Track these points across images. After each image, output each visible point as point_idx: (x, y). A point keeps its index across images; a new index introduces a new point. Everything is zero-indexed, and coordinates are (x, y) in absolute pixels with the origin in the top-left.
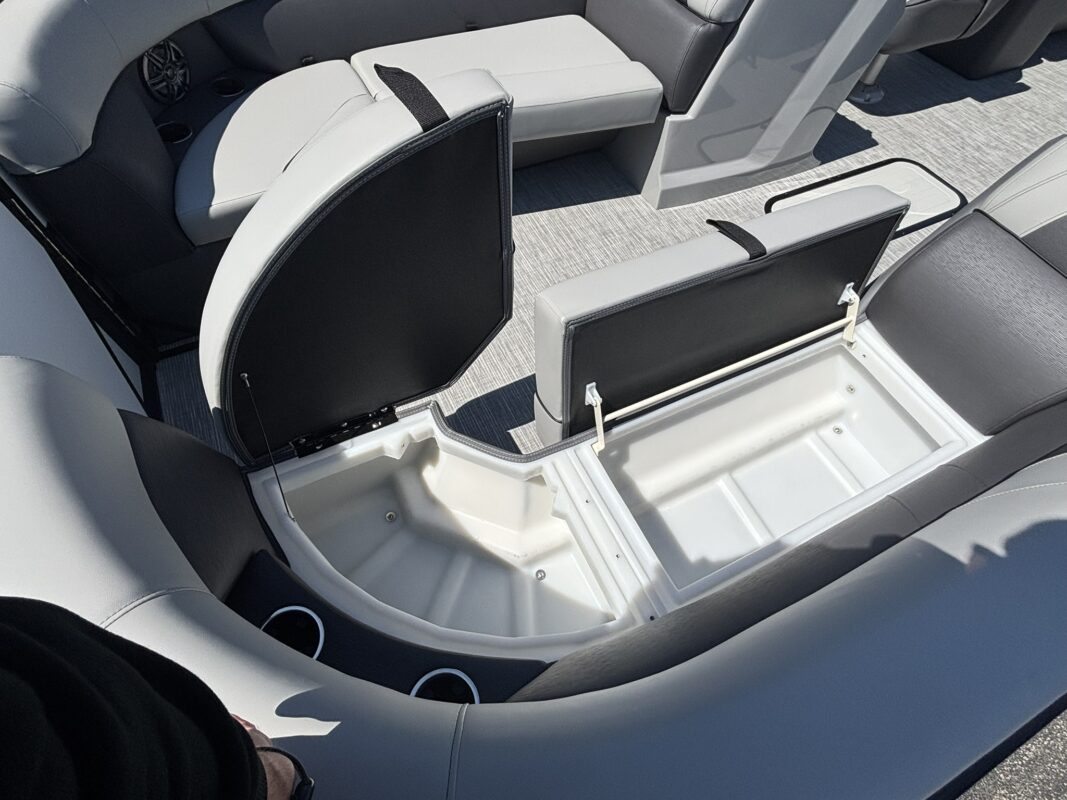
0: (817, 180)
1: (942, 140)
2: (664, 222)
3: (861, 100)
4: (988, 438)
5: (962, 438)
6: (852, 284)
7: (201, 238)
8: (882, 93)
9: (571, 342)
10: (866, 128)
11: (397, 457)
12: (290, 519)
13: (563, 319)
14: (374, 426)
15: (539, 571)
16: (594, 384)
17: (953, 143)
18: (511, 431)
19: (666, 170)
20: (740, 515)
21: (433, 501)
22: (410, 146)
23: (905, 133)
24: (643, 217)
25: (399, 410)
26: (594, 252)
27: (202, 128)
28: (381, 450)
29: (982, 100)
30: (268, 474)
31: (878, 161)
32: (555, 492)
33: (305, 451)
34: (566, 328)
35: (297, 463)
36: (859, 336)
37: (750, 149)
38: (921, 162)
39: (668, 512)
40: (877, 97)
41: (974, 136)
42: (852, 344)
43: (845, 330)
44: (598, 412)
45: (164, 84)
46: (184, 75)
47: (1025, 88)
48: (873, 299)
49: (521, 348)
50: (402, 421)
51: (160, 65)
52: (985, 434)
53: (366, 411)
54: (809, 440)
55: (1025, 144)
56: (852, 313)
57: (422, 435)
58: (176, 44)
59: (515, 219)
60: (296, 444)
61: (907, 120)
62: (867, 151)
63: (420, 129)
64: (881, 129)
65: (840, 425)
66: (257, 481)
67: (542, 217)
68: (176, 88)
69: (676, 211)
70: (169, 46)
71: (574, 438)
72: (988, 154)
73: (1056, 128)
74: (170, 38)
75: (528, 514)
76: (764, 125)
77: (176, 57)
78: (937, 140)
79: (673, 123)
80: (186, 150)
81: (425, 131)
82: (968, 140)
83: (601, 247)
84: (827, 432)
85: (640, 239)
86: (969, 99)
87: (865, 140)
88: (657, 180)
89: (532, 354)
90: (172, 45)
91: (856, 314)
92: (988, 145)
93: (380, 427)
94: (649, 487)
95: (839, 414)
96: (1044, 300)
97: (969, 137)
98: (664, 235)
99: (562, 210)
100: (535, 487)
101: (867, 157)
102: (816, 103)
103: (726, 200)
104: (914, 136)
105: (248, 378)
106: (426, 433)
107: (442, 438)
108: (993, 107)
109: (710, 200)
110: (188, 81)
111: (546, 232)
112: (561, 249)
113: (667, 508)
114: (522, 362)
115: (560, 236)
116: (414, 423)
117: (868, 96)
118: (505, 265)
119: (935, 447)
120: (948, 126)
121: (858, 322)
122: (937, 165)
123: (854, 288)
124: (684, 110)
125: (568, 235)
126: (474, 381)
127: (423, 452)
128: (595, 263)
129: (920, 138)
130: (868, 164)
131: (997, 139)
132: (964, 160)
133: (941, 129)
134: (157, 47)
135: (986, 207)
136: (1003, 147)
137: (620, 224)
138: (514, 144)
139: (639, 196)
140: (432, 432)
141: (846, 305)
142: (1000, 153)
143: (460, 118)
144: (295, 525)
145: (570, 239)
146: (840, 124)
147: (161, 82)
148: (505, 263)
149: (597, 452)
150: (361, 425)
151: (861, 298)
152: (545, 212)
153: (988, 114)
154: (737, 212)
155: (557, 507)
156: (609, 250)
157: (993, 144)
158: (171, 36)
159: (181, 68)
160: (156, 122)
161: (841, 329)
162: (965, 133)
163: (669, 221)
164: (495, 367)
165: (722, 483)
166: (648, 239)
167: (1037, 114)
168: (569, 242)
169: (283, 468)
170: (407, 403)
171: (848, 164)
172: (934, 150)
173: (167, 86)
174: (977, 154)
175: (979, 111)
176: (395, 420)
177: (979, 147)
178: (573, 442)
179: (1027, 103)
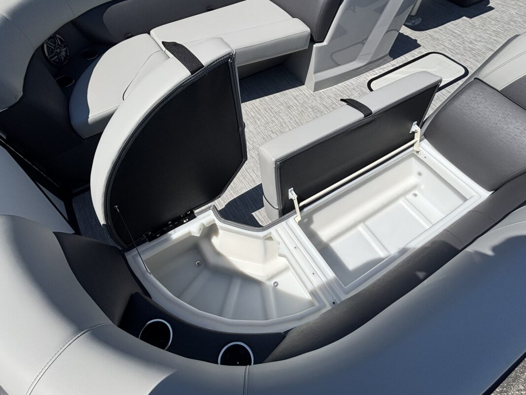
0: (392, 68)
1: (453, 40)
2: (318, 98)
3: (410, 24)
4: (491, 193)
5: (478, 194)
6: (416, 122)
7: (86, 135)
8: (421, 19)
9: (279, 170)
10: (414, 38)
11: (198, 235)
12: (148, 274)
13: (274, 160)
14: (185, 221)
15: (275, 282)
16: (292, 188)
17: (458, 41)
18: (253, 214)
19: (316, 72)
20: (370, 242)
21: (218, 254)
22: (185, 83)
23: (434, 39)
24: (307, 97)
25: (196, 212)
26: (284, 117)
27: (79, 78)
28: (189, 233)
29: (471, 17)
30: (134, 252)
31: (421, 55)
32: (279, 244)
33: (152, 238)
34: (276, 164)
35: (148, 245)
36: (422, 147)
37: (357, 56)
38: (443, 53)
39: (335, 246)
40: (418, 21)
41: (468, 36)
42: (418, 152)
43: (415, 145)
44: (296, 202)
45: (56, 57)
46: (66, 51)
47: (491, 9)
48: (427, 128)
49: (253, 171)
50: (199, 217)
51: (53, 48)
52: (489, 191)
53: (179, 215)
54: (401, 202)
55: (495, 38)
56: (417, 137)
57: (209, 223)
58: (59, 35)
59: (243, 105)
60: (147, 235)
61: (435, 32)
62: (415, 50)
63: (190, 74)
64: (422, 38)
65: (416, 192)
66: (129, 256)
67: (256, 102)
68: (63, 58)
69: (323, 92)
70: (56, 37)
71: (285, 216)
72: (476, 45)
73: (509, 28)
74: (57, 32)
75: (266, 255)
76: (363, 43)
77: (60, 42)
78: (450, 40)
79: (316, 47)
80: (72, 91)
81: (192, 74)
82: (465, 38)
83: (288, 115)
84: (410, 196)
85: (307, 108)
86: (464, 18)
87: (414, 45)
88: (312, 77)
89: (259, 173)
90: (57, 36)
91: (419, 137)
92: (475, 40)
93: (187, 222)
94: (324, 235)
95: (415, 187)
96: (514, 121)
97: (466, 37)
98: (318, 105)
99: (266, 98)
100: (269, 242)
101: (416, 53)
102: (388, 28)
103: (348, 83)
104: (438, 40)
105: (118, 208)
106: (211, 222)
107: (219, 224)
108: (477, 20)
109: (340, 84)
110: (68, 54)
111: (259, 110)
112: (268, 118)
113: (335, 244)
114: (254, 178)
115: (266, 111)
116: (204, 217)
117: (413, 21)
118: (241, 135)
119: (465, 200)
120: (455, 33)
121: (420, 141)
122: (452, 54)
123: (417, 124)
124: (321, 40)
125: (270, 110)
126: (232, 190)
127: (210, 231)
128: (285, 123)
129: (442, 40)
130: (417, 57)
131: (480, 36)
132: (465, 50)
133: (452, 35)
134: (51, 38)
135: (481, 76)
136: (484, 40)
137: (296, 102)
138: (238, 67)
139: (304, 86)
140: (214, 221)
141: (414, 133)
142: (483, 44)
143: (209, 65)
144: (152, 277)
145: (272, 112)
146: (402, 38)
147: (55, 56)
148: (241, 134)
149: (297, 221)
150: (178, 222)
151: (421, 128)
152: (257, 100)
153: (475, 24)
154: (354, 89)
155: (280, 252)
156: (291, 115)
157: (478, 40)
158: (57, 31)
159: (64, 47)
160: (55, 77)
161: (412, 145)
162: (464, 35)
163: (320, 97)
164: (241, 182)
165: (360, 228)
166: (312, 108)
167: (499, 21)
168: (271, 114)
169: (141, 248)
170: (200, 207)
171: (406, 58)
172: (449, 46)
173: (58, 58)
174: (471, 46)
175: (470, 23)
176: (195, 217)
177: (471, 41)
178: (285, 218)
179: (493, 16)
